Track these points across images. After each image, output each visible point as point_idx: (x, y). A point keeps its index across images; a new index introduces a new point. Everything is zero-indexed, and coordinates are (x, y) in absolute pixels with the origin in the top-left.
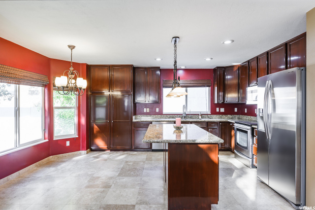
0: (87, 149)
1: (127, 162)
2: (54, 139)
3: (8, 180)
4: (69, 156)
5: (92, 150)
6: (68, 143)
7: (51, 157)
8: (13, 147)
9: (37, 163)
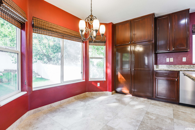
0: (112, 91)
1: (147, 113)
2: (89, 80)
3: (51, 107)
4: (99, 94)
5: (117, 92)
6: (99, 85)
7: (87, 93)
8: (60, 82)
9: (76, 96)
